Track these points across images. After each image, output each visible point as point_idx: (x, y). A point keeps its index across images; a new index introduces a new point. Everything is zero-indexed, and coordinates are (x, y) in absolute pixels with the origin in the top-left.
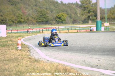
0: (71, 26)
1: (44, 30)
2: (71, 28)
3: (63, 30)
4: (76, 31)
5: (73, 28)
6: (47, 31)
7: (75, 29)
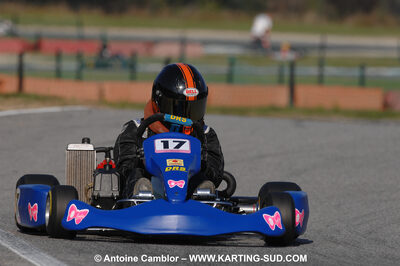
0: (313, 39)
1: (30, 60)
2: (321, 63)
3: (230, 78)
4: (371, 100)
5: (338, 63)
6: (58, 74)
7: (362, 82)
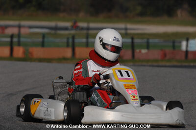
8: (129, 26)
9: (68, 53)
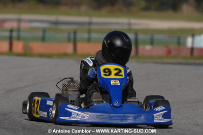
8: (133, 21)
9: (69, 48)
